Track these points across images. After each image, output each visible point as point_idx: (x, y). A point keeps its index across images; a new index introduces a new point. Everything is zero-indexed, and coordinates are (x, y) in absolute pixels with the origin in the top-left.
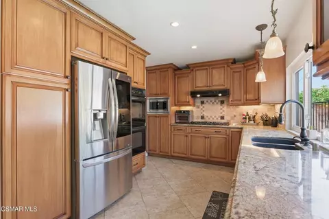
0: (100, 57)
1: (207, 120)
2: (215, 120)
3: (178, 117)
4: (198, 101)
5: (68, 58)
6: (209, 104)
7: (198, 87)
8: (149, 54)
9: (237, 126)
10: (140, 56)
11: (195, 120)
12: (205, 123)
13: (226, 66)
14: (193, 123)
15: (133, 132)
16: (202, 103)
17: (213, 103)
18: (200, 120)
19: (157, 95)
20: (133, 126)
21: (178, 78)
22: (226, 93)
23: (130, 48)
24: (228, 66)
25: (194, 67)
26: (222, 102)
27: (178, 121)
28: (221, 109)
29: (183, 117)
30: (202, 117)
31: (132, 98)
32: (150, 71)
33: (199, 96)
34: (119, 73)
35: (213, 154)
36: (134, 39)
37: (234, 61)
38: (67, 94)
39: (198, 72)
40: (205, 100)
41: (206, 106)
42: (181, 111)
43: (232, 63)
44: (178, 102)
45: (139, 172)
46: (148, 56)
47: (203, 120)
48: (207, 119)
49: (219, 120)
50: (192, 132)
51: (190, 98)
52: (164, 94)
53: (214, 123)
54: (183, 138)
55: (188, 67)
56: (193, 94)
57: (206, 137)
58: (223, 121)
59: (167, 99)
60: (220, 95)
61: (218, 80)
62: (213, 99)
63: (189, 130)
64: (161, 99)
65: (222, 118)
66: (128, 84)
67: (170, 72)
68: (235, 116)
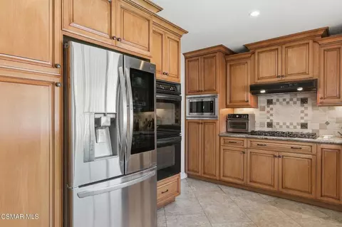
0: (108, 37)
1: (277, 129)
2: (291, 130)
3: (231, 123)
4: (262, 100)
5: (59, 39)
6: (281, 103)
7: (263, 78)
8: (186, 32)
9: (332, 140)
10: (173, 37)
11: (257, 129)
12: (273, 134)
13: (311, 42)
14: (253, 133)
15: (159, 146)
16: (270, 102)
17: (288, 103)
18: (266, 129)
19: (199, 92)
20: (158, 137)
21: (230, 66)
22: (310, 86)
23: (154, 23)
24: (314, 42)
25: (256, 49)
26: (304, 101)
27: (230, 130)
28: (302, 112)
29: (238, 124)
30: (270, 125)
31: (157, 96)
32: (191, 58)
33: (263, 91)
34: (143, 62)
35: (288, 184)
36: (160, 9)
37: (327, 33)
38: (58, 90)
39: (262, 55)
40: (274, 97)
41: (276, 107)
42: (235, 115)
43: (323, 36)
44: (230, 102)
45: (171, 202)
46: (184, 35)
47: (270, 129)
48: (278, 127)
49: (299, 130)
50: (251, 147)
51: (248, 96)
52: (210, 90)
53: (290, 135)
54: (238, 155)
55: (246, 49)
56: (255, 90)
57: (275, 156)
58: (305, 131)
59: (214, 97)
60: (300, 89)
61: (298, 65)
62: (287, 97)
63: (247, 143)
64: (206, 97)
65: (304, 126)
66: (151, 76)
67: (219, 58)
68: (327, 123)
